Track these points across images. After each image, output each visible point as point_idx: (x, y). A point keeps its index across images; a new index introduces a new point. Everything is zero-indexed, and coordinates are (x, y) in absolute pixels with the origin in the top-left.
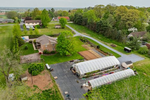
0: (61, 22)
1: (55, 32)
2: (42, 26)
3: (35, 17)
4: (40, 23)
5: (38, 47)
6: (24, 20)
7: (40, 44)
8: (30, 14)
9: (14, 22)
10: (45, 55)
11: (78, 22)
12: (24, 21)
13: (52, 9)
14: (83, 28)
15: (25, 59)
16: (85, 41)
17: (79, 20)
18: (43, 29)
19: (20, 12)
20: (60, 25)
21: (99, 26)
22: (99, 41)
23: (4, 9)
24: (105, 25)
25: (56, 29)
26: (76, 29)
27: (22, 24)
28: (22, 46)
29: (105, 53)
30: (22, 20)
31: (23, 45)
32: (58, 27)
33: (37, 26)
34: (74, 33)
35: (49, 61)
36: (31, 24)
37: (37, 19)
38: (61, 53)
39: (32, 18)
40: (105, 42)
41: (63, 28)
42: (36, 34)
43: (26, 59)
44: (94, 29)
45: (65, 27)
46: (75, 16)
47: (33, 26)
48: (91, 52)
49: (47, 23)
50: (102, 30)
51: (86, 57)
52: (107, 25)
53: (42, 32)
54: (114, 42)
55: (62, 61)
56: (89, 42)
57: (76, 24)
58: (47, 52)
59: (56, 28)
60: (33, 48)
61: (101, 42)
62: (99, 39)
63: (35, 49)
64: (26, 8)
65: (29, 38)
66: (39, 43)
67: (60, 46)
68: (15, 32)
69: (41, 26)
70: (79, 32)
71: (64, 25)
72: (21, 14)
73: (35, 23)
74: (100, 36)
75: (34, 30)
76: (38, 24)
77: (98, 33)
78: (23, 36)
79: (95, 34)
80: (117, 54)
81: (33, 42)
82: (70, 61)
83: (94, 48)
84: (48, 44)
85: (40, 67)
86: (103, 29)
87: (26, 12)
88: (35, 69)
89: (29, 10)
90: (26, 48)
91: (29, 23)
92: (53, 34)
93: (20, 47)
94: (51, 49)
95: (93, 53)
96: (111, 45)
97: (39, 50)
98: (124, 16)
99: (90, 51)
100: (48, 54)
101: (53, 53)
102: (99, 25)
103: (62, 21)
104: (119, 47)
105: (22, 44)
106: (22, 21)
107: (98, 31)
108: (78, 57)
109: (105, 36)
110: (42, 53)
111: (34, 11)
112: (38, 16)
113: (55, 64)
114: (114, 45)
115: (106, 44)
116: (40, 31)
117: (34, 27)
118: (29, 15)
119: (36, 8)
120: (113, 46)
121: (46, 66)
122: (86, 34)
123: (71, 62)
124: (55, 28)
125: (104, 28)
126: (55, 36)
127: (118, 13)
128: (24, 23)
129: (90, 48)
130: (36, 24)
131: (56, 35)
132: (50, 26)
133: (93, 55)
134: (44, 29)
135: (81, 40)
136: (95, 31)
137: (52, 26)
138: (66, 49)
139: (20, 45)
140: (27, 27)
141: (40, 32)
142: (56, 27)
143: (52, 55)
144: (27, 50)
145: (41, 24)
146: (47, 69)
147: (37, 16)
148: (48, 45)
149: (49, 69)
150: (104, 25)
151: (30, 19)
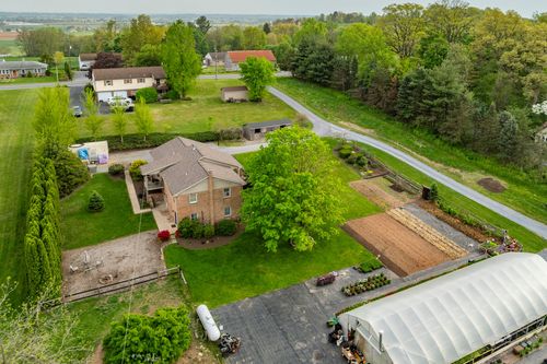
0: (249, 74)
1: (223, 120)
2: (168, 93)
3: (137, 55)
4: (158, 80)
5: (149, 198)
6: (88, 64)
7: (163, 185)
8: (117, 41)
9: (48, 73)
10: (185, 244)
11: (317, 76)
12: (90, 71)
13: (202, 20)
14: (340, 100)
15: (85, 269)
16: (362, 165)
17: (319, 66)
18: (170, 106)
19: (78, 29)
20: (245, 88)
21: (414, 93)
22: (422, 161)
23: (18, 20)
24: (443, 89)
25: (226, 107)
26: (309, 104)
27: (80, 81)
28: (76, 191)
29: (470, 225)
30: (81, 64)
31: (82, 187)
32: (237, 95)
33: (145, 92)
34: (303, 123)
35: (210, 282)
36: (119, 85)
37: (146, 61)
38: (269, 238)
39: (123, 55)
40: (447, 163)
41: (256, 101)
42: (142, 131)
43: (95, 272)
44: (388, 104)
45: (265, 98)
46: (303, 48)
47: (129, 91)
48: (403, 220)
49: (187, 79)
50: (428, 112)
51: (387, 255)
52: (453, 91)
53: (167, 118)
54: (487, 163)
55: (274, 278)
56: (382, 168)
57: (305, 81)
58: (198, 230)
59: (229, 101)
60: (130, 204)
61: (433, 167)
62: (416, 149)
63: (137, 210)
64: (100, 17)
65: (112, 150)
66: (154, 180)
67: (267, 203)
68: (46, 128)
69: (160, 91)
70: (325, 116)
71: (262, 88)
72: (81, 40)
73: (135, 81)
74: (419, 138)
75: (131, 109)
76: (149, 83)
77: (407, 121)
78: (81, 141)
79: (396, 126)
80: (523, 228)
81: (127, 172)
82: (314, 279)
83: (408, 200)
84: (202, 187)
85: (170, 338)
86: (432, 106)
87: (98, 32)
88: (145, 353)
89: (110, 24)
90: (94, 207)
91: (108, 80)
92: (219, 131)
93: (67, 197)
94: (215, 214)
95: (412, 224)
96: (480, 183)
97: (156, 214)
98: (514, 52)
99: (396, 213)
100: (203, 236)
101: (224, 230)
102: (412, 88)
103: (253, 70)
104: (516, 189)
105: (77, 185)
106: (81, 67)
107: (407, 116)
108: (348, 251)
109: (445, 138)
110: (172, 231)
111: (134, 27)
112: (148, 49)
113: (245, 300)
114: (495, 179)
115: (458, 178)
116: (157, 116)
117: (133, 98)
118: (112, 44)
119: (140, 17)
120: (491, 188)
121: (196, 316)
123: (319, 284)
124: (220, 101)
125: (436, 102)
126: (224, 139)
127: (488, 37)
128: (90, 77)
129: (391, 197)
130: (142, 86)
131: (229, 132)
132: (199, 91)
133: (416, 240)
134: (173, 107)
135: (345, 157)
136: (394, 113)
137: (208, 92)
138: (297, 219)
139: (65, 191)
140: (101, 97)
141: (157, 119)
142: (227, 96)
143: (220, 242)
144: (99, 218)
145: (162, 82)
146: (207, 340)
147: (143, 48)
148: (201, 195)
149: (219, 344)
150: (440, 88)
151: (116, 64)
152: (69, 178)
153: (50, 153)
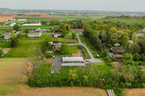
2: (62, 37)
9: (50, 32)
10: (55, 52)
15: (47, 52)
16: (80, 48)
20: (72, 37)
25: (69, 39)
29: (84, 56)
32: (71, 38)
35: (56, 55)
36: (57, 35)
37: (61, 32)
41: (74, 39)
56: (82, 49)
58: (57, 51)
65: (53, 43)
70: (82, 42)
74: (92, 47)
76: (60, 35)
78: (50, 41)
79: (91, 45)
81: (54, 45)
83: (81, 53)
90: (49, 48)
91: (55, 34)
93: (47, 47)
97: (54, 49)
99: (78, 54)
108: (69, 55)
116: (60, 39)
117: (58, 37)
121: (53, 56)
122: (85, 44)
129: (79, 52)
137: (68, 37)
140: (54, 36)
145: (62, 35)
152: (48, 45)
153: (47, 42)
